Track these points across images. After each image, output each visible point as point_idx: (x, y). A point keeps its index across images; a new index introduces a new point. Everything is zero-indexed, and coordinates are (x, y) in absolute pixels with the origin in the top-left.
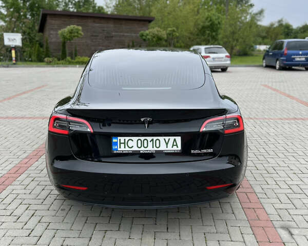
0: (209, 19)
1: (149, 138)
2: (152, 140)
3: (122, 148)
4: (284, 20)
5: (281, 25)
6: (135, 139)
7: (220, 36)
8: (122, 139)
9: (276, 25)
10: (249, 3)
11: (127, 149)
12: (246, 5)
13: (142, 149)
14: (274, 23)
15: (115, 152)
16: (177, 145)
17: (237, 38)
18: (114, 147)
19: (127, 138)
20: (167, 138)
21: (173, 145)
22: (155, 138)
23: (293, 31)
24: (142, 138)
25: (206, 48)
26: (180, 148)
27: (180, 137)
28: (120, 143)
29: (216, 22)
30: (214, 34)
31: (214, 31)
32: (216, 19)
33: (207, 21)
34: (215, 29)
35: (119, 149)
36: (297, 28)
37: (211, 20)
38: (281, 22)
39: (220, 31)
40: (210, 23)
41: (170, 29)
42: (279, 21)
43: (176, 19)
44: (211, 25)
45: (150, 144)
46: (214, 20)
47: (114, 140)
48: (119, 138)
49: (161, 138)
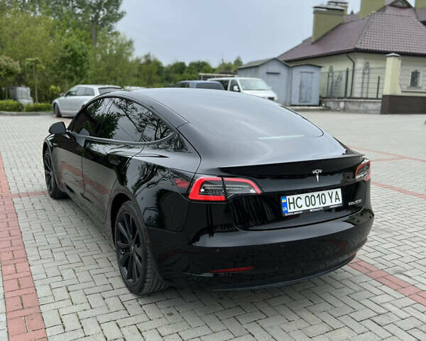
0: (69, 48)
1: (316, 194)
2: (319, 195)
3: (292, 210)
4: (151, 55)
5: (148, 62)
6: (303, 196)
7: (89, 72)
8: (291, 197)
9: (143, 61)
10: (114, 31)
11: (297, 209)
12: (110, 33)
13: (311, 207)
14: (140, 57)
15: (286, 215)
16: (338, 198)
17: (114, 75)
18: (284, 209)
19: (295, 197)
20: (330, 191)
21: (336, 199)
22: (321, 193)
23: (164, 70)
24: (309, 195)
25: (99, 89)
26: (341, 202)
27: (340, 189)
28: (290, 203)
29: (80, 53)
30: (78, 69)
31: (78, 65)
32: (79, 49)
33: (67, 51)
34: (78, 62)
35: (289, 211)
36: (169, 66)
37: (72, 50)
38: (149, 58)
39: (85, 65)
40: (71, 53)
41: (30, 59)
42: (147, 56)
43: (24, 44)
44: (72, 56)
45: (317, 200)
46: (77, 50)
47: (283, 201)
48: (288, 197)
49: (326, 192)
